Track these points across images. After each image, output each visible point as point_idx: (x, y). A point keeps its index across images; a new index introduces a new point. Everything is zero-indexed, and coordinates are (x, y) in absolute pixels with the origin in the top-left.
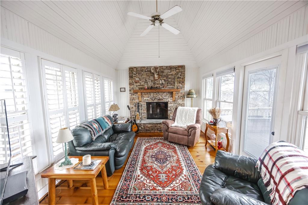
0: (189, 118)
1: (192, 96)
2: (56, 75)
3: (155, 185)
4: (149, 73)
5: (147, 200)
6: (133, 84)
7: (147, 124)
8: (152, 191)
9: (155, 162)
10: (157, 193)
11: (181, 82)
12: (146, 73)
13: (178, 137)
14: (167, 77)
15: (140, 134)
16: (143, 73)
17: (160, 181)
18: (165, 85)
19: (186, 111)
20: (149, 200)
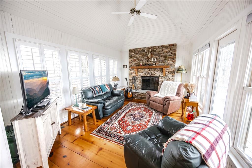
0: (170, 90)
1: (181, 72)
2: (75, 58)
3: (121, 131)
4: (144, 53)
5: (111, 136)
6: (132, 63)
7: (139, 93)
8: (117, 133)
9: (131, 119)
10: (119, 135)
11: (171, 59)
12: (142, 53)
13: (156, 105)
14: (159, 56)
15: (134, 100)
16: (139, 53)
17: (125, 129)
18: (157, 62)
19: (169, 85)
20: (112, 136)
